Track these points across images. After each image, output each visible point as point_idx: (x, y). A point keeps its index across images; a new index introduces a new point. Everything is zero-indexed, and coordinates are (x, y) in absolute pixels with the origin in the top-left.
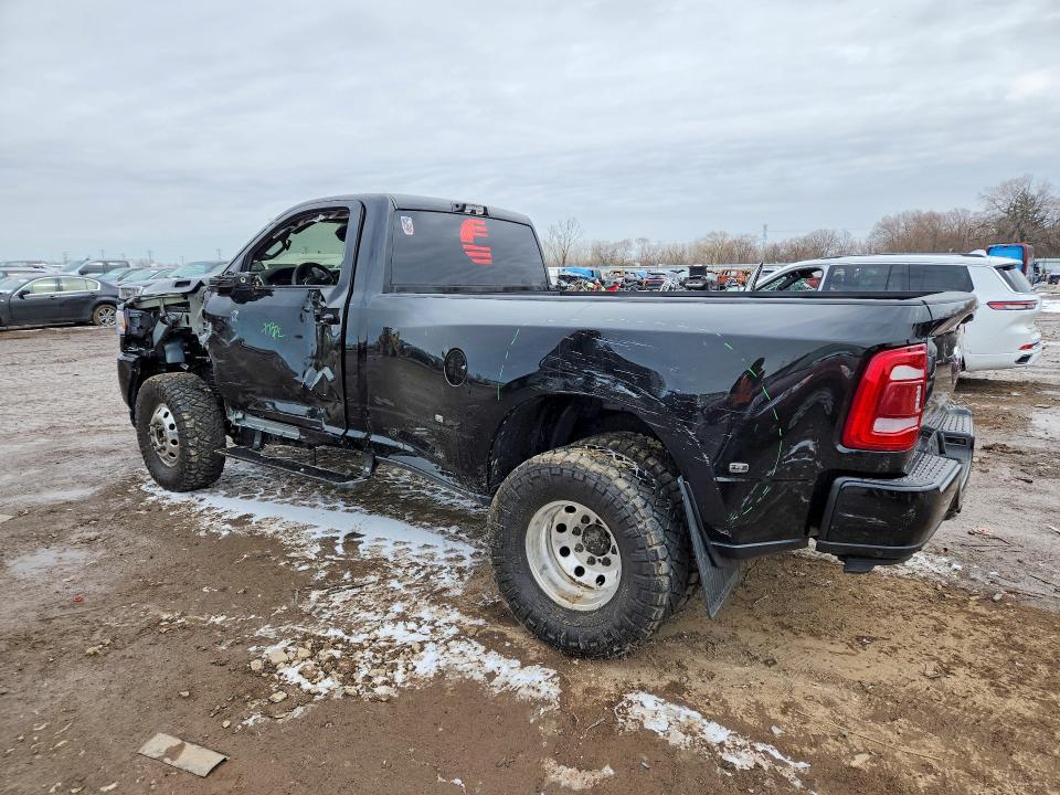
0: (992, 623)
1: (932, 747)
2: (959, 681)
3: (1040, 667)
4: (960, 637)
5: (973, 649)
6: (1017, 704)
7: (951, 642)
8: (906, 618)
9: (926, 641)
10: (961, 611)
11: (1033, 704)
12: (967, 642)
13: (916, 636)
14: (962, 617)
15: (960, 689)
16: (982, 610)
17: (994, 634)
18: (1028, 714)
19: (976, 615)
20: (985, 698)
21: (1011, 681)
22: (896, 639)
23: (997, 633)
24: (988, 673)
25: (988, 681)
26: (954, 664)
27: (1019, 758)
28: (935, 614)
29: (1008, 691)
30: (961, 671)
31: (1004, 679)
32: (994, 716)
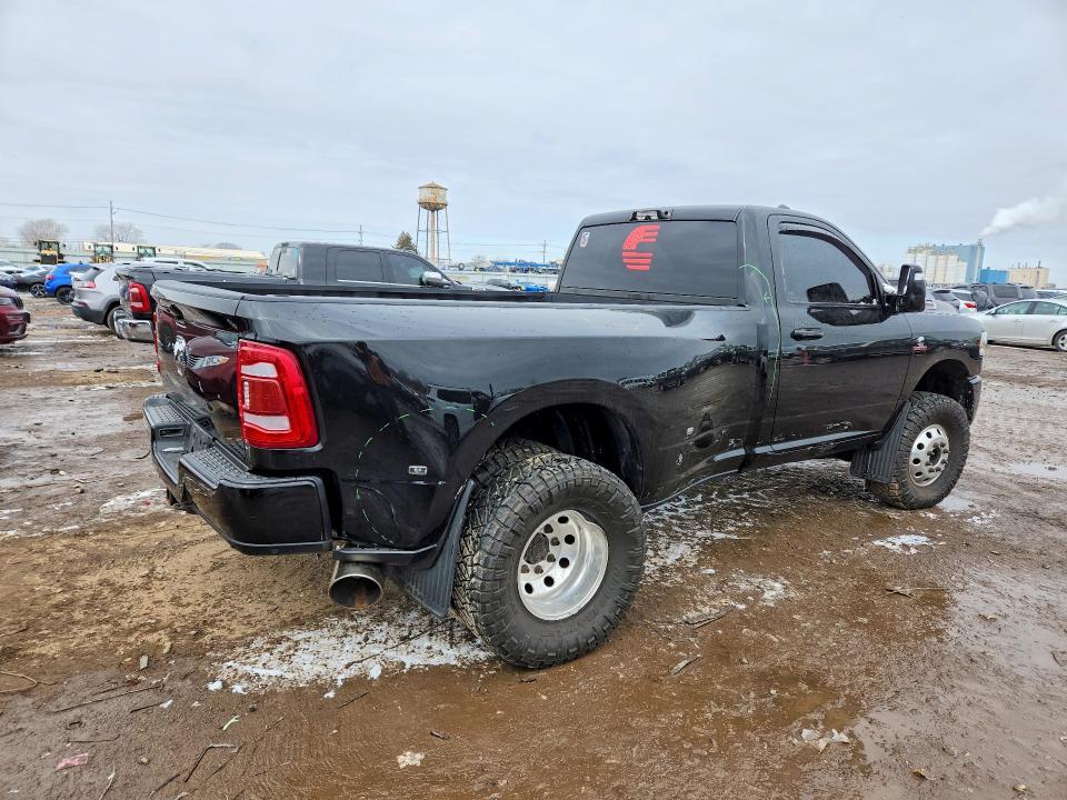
0: (135, 629)
1: (131, 543)
2: (136, 575)
3: (82, 616)
4: (155, 603)
5: (139, 600)
6: (91, 580)
7: (160, 596)
8: (207, 596)
9: (178, 586)
10: (170, 626)
11: (80, 584)
12: (147, 603)
13: (188, 586)
14: (165, 620)
15: (133, 571)
16: (152, 638)
17: (129, 620)
18: (83, 577)
19: (154, 630)
20: (114, 574)
21: (100, 593)
22: (198, 578)
23: (125, 624)
24: (120, 591)
25: (117, 586)
26: (147, 584)
27: (82, 555)
28: (189, 610)
29: (101, 585)
30: (139, 581)
31: (106, 592)
32: (105, 566)
